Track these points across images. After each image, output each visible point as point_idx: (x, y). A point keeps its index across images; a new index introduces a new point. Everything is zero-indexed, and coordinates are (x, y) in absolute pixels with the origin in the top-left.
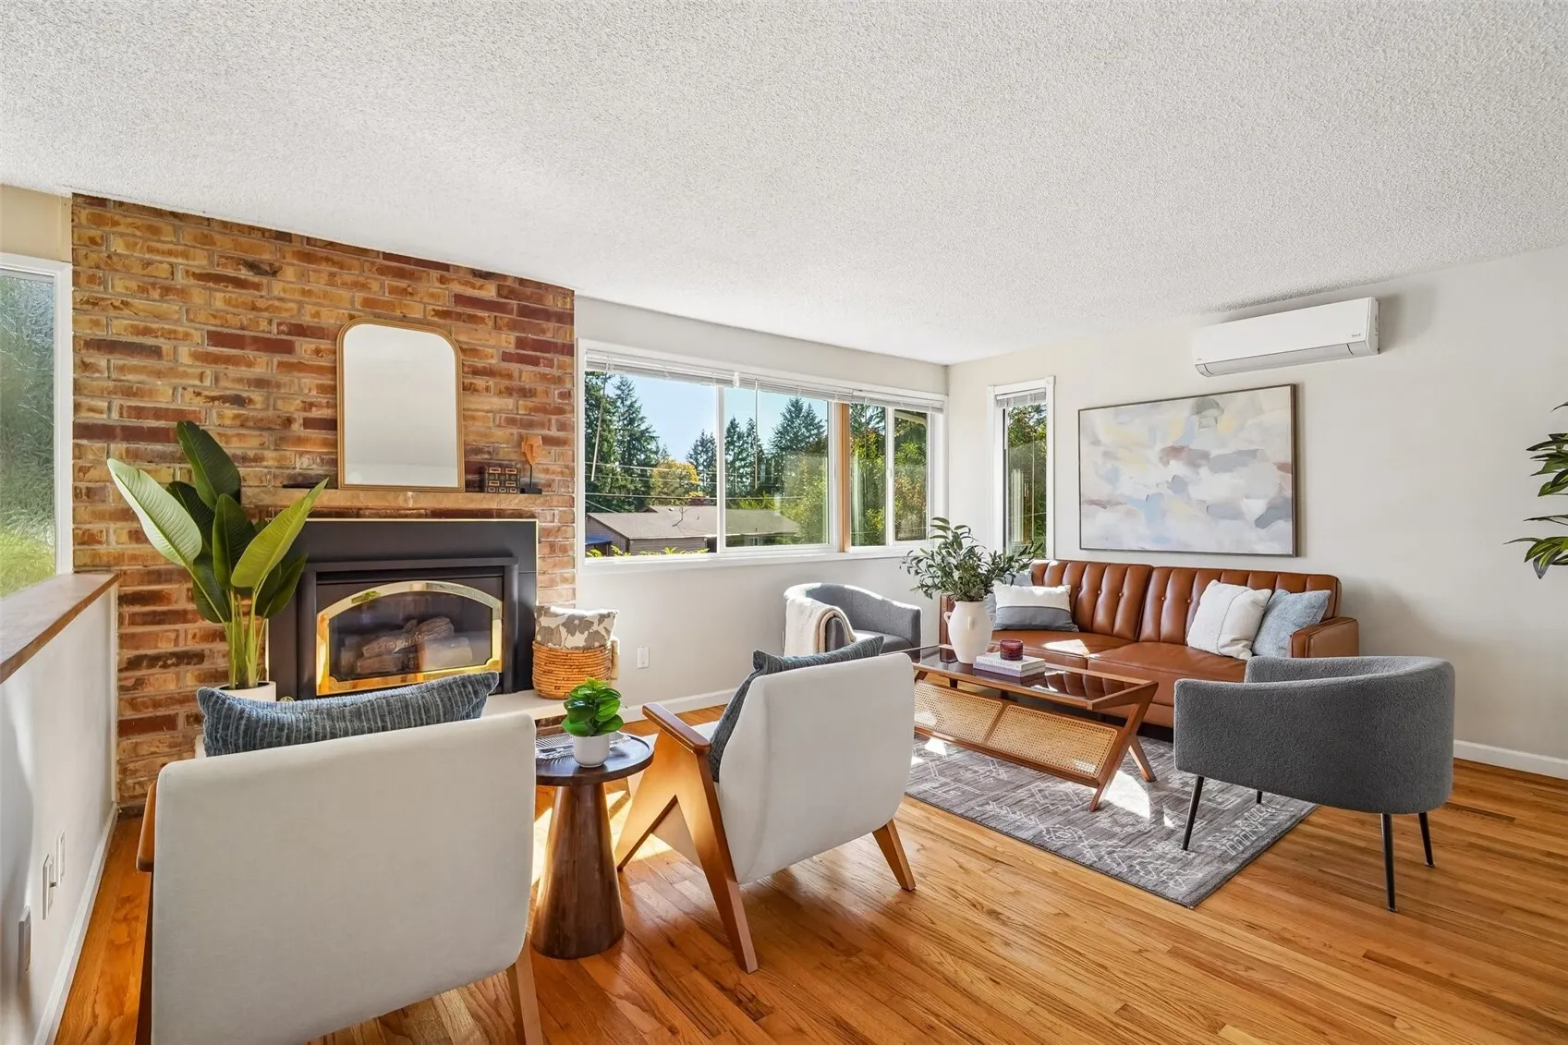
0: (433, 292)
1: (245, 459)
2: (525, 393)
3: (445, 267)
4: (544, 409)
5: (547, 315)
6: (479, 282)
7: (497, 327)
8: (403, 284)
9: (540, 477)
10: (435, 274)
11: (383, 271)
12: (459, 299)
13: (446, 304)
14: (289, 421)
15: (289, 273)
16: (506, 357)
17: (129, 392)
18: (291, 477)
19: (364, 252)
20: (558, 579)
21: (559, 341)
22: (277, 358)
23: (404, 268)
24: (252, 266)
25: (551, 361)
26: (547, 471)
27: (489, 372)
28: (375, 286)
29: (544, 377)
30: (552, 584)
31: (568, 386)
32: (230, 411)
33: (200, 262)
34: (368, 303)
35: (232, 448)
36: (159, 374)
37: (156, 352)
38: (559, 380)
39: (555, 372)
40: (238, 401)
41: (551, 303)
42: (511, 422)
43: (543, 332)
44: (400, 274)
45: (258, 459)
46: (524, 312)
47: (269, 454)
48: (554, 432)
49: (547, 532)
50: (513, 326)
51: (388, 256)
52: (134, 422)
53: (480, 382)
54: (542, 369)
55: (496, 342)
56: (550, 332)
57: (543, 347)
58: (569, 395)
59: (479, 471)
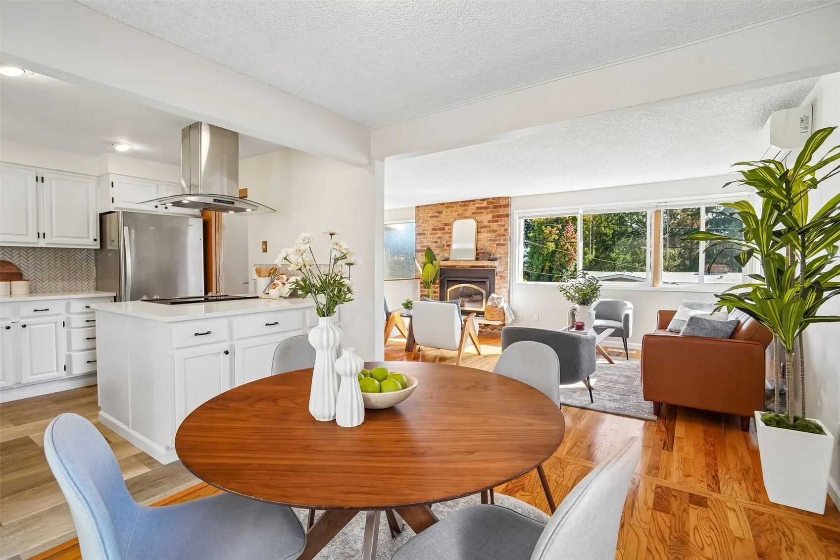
0: (472, 208)
1: (437, 255)
2: (494, 231)
3: (474, 201)
4: (499, 235)
5: (500, 206)
6: (483, 202)
7: (487, 213)
8: (465, 208)
9: (498, 256)
10: (472, 203)
11: (461, 206)
12: (478, 208)
13: (475, 210)
14: (444, 246)
15: (444, 212)
16: (489, 222)
17: (421, 243)
18: (444, 258)
19: (457, 202)
20: (502, 287)
21: (504, 213)
22: (442, 232)
23: (465, 203)
24: (438, 212)
25: (502, 220)
26: (500, 254)
27: (485, 227)
28: (460, 210)
29: (500, 226)
30: (501, 288)
31: (506, 227)
32: (435, 244)
33: (431, 214)
34: (458, 215)
35: (435, 253)
36: (425, 238)
37: (425, 234)
38: (504, 226)
39: (503, 223)
40: (436, 242)
41: (502, 203)
42: (490, 240)
43: (500, 212)
44: (465, 206)
45: (439, 255)
46: (494, 207)
47: (441, 253)
48: (502, 242)
49: (500, 272)
50: (491, 212)
51: (462, 202)
52: (422, 249)
53: (482, 230)
54: (499, 223)
55: (486, 217)
56: (502, 211)
57: (499, 216)
58: (507, 230)
59: (480, 254)
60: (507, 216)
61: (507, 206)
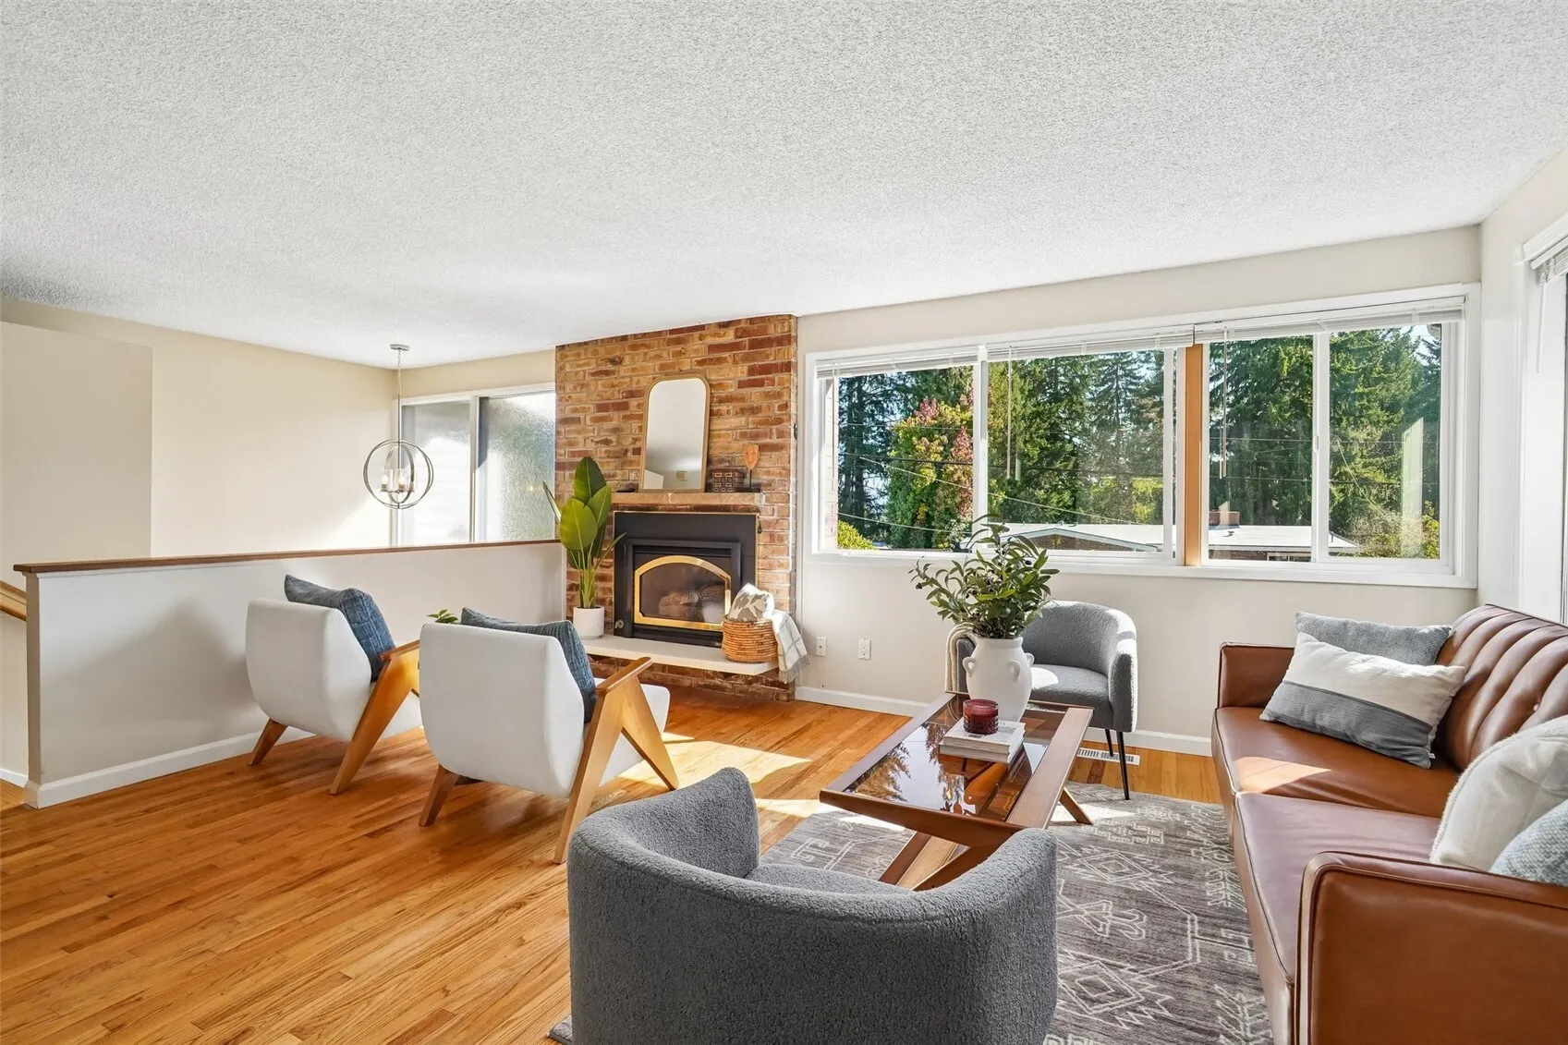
0: (697, 347)
1: (609, 476)
2: (754, 410)
3: (702, 327)
4: (767, 422)
5: (769, 342)
6: (722, 331)
7: (735, 362)
8: (679, 348)
9: (764, 478)
10: (697, 334)
11: (670, 342)
12: (712, 348)
13: (704, 355)
14: (626, 451)
15: (627, 360)
16: (742, 384)
17: (571, 444)
18: (627, 485)
19: (660, 333)
20: (776, 563)
21: (779, 361)
22: (622, 413)
23: (679, 336)
24: (613, 361)
25: (773, 380)
26: (768, 473)
27: (729, 399)
28: (665, 355)
29: (767, 395)
30: (770, 567)
31: (786, 398)
32: (604, 448)
33: (593, 367)
34: (662, 367)
35: (604, 470)
36: (579, 432)
37: (578, 420)
38: (779, 395)
39: (776, 388)
40: (607, 442)
41: (774, 331)
42: (743, 435)
43: (767, 357)
44: (678, 342)
45: (614, 476)
46: (755, 344)
47: (619, 472)
48: (775, 440)
49: (769, 524)
50: (746, 359)
51: (672, 332)
52: (572, 460)
53: (723, 408)
54: (767, 388)
55: (733, 373)
56: (772, 356)
57: (767, 369)
58: (785, 406)
59: (715, 475)
60: (787, 367)
61: (787, 340)
